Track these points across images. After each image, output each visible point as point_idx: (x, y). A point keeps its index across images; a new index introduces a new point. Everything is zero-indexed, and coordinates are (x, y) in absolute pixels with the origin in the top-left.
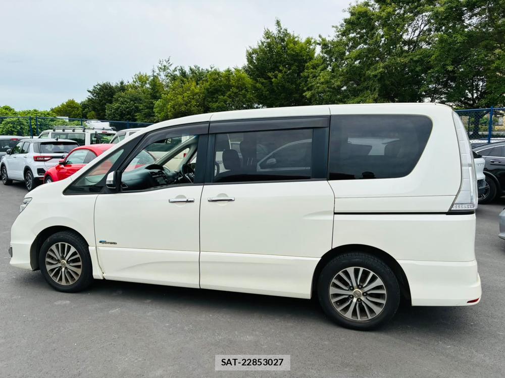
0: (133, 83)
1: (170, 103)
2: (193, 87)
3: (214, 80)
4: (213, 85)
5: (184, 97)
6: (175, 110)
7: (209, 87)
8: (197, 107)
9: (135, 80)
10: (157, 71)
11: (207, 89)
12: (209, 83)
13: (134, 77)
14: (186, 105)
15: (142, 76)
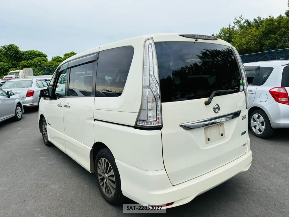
0: (219, 34)
1: (236, 44)
2: (253, 32)
3: (269, 25)
4: (268, 28)
5: (246, 39)
6: (240, 49)
7: (264, 30)
8: (255, 44)
9: (220, 32)
10: (234, 25)
11: (263, 32)
12: (265, 28)
13: (220, 31)
14: (247, 44)
15: (225, 29)
